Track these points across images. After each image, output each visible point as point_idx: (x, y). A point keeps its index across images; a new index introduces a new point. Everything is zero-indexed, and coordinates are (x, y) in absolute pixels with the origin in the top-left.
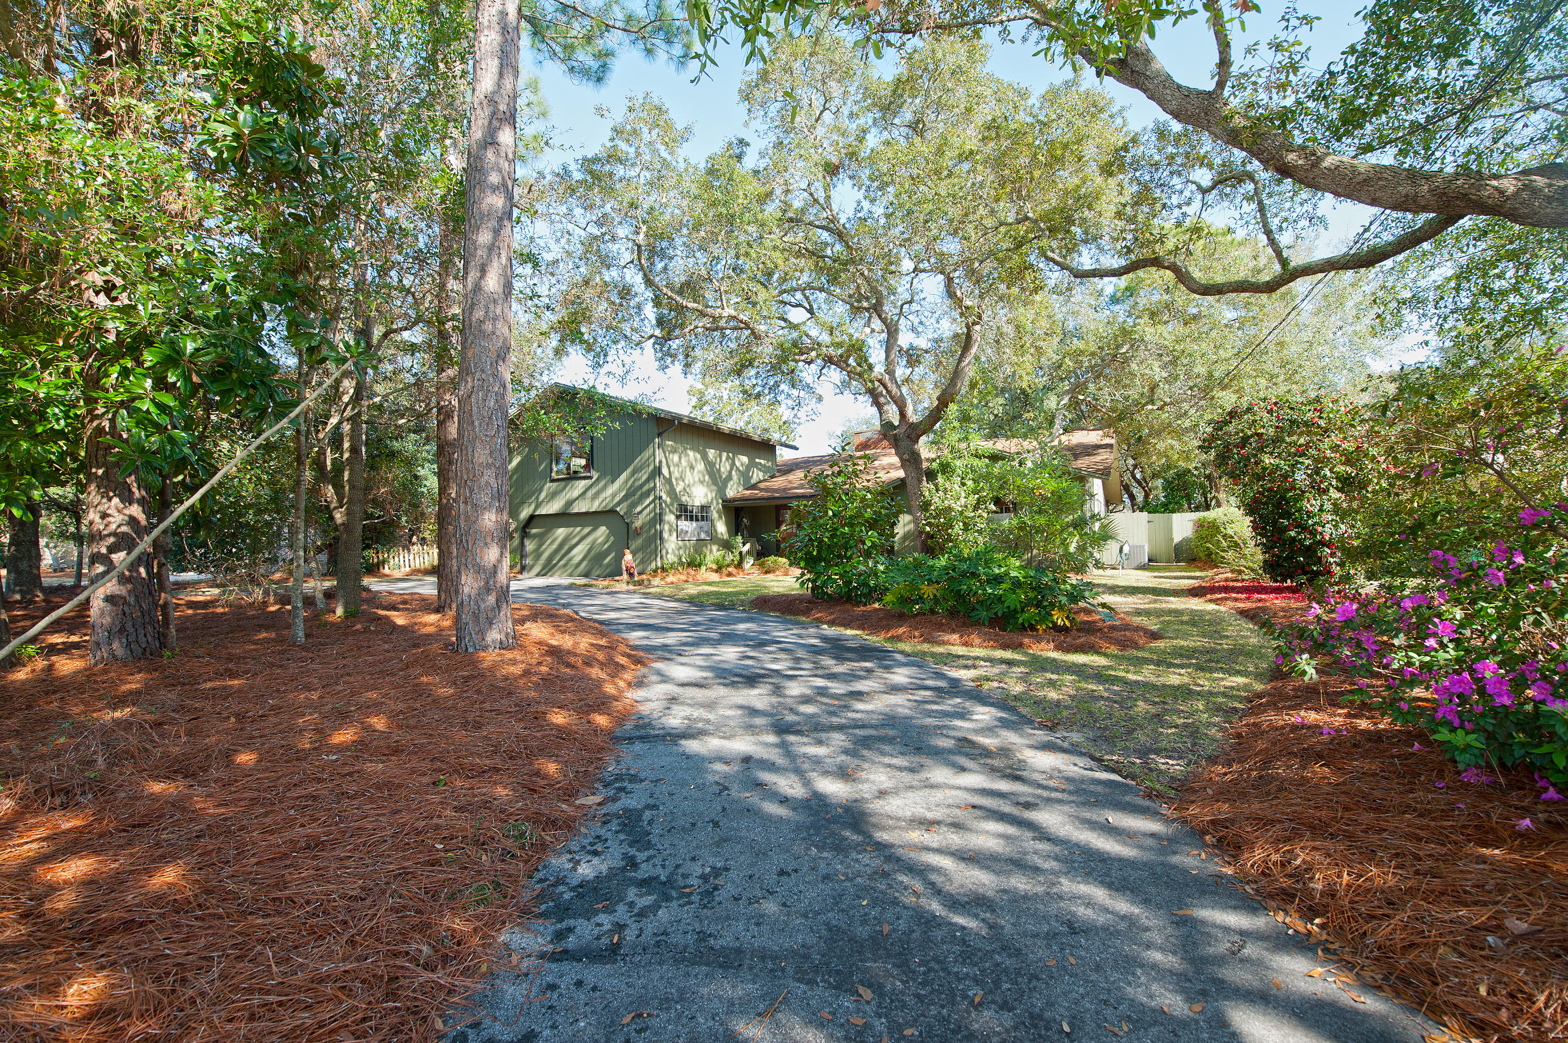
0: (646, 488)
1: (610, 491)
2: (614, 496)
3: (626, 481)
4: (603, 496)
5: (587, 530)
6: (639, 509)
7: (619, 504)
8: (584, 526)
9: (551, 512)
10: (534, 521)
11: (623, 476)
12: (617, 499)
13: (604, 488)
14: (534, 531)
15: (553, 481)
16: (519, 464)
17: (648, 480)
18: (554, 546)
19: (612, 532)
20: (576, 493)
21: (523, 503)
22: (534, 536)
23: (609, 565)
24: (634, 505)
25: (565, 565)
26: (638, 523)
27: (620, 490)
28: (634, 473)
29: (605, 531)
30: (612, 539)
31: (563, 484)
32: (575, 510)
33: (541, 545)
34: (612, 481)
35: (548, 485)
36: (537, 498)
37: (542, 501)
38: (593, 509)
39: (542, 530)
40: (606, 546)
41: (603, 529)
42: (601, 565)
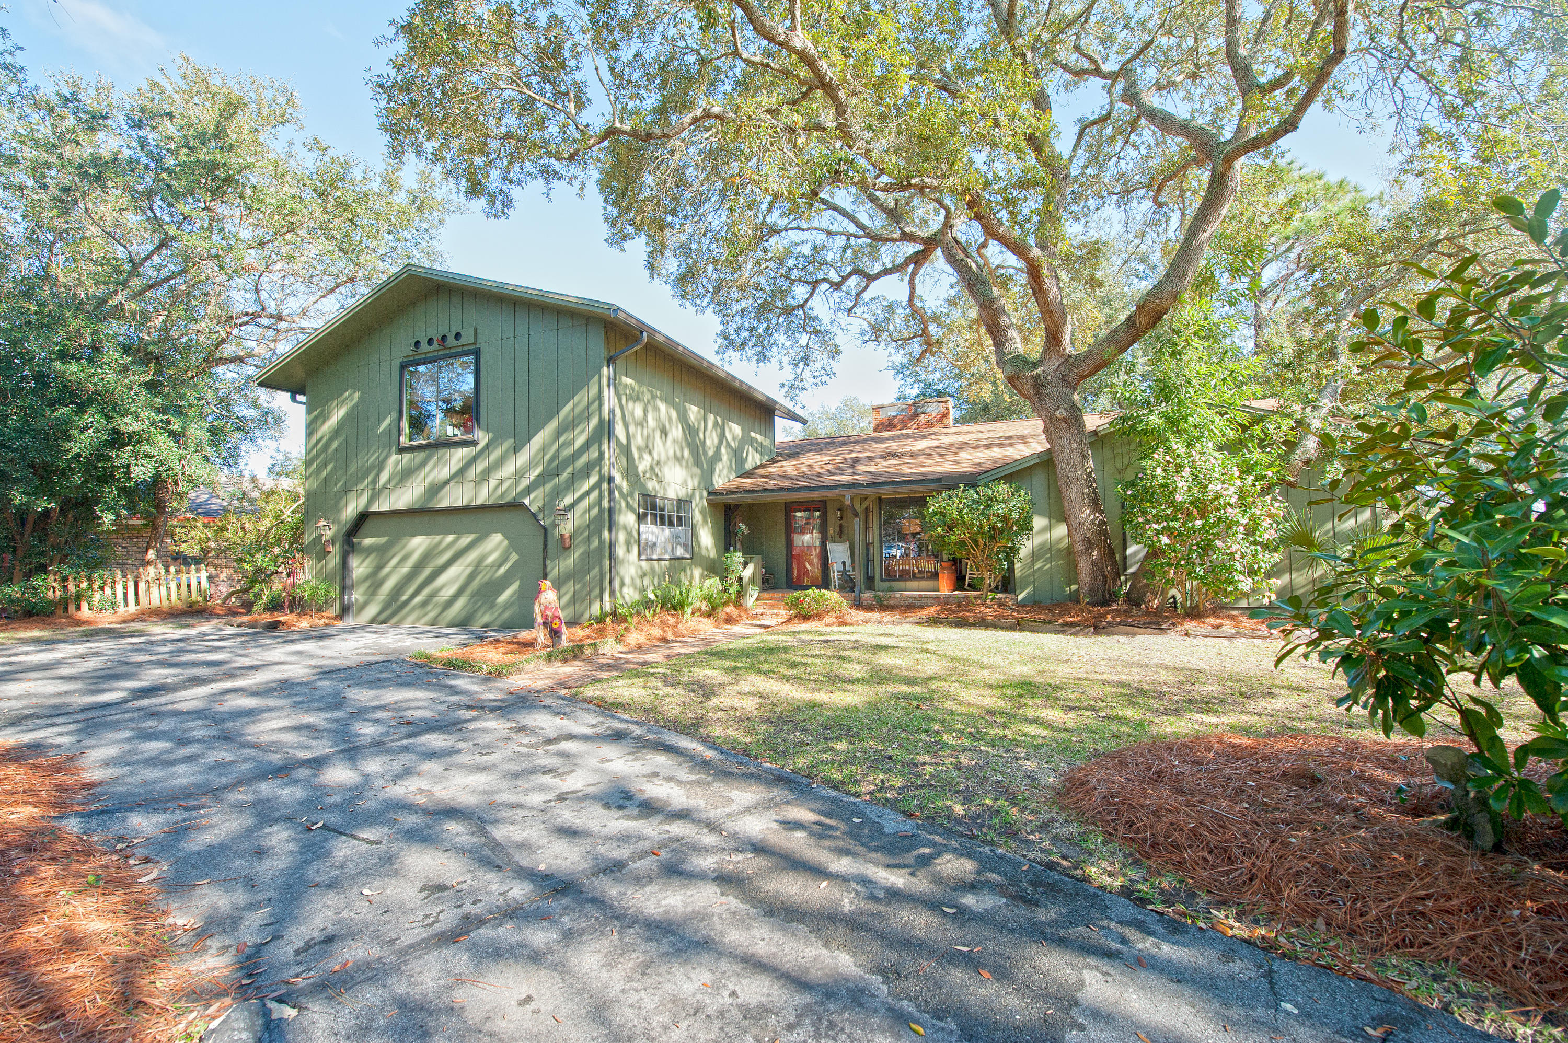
0: (583, 460)
1: (510, 468)
2: (519, 475)
3: (544, 449)
4: (497, 476)
5: (466, 540)
6: (568, 500)
7: (528, 490)
8: (460, 533)
9: (398, 506)
10: (369, 525)
11: (538, 440)
12: (525, 483)
13: (501, 461)
14: (368, 541)
15: (402, 450)
16: (344, 421)
17: (587, 446)
18: (405, 569)
19: (514, 544)
20: (445, 472)
21: (346, 490)
22: (370, 550)
23: (507, 605)
24: (558, 493)
25: (424, 604)
26: (567, 528)
27: (531, 465)
28: (559, 433)
29: (501, 542)
30: (514, 557)
31: (422, 455)
32: (445, 504)
33: (379, 567)
34: (516, 449)
35: (394, 457)
36: (374, 482)
37: (384, 487)
38: (479, 502)
39: (383, 540)
40: (502, 570)
41: (497, 538)
42: (492, 605)
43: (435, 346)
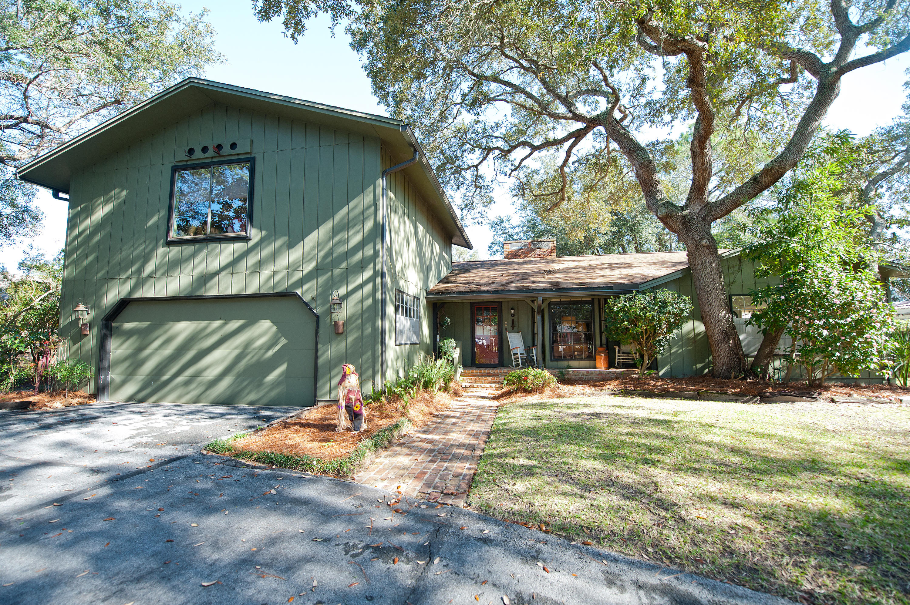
0: (359, 256)
1: (283, 262)
2: (291, 269)
3: (318, 246)
4: (269, 269)
5: (234, 325)
6: (342, 291)
7: (301, 282)
8: (227, 319)
9: (163, 294)
10: (129, 311)
11: (312, 239)
12: (298, 275)
13: (274, 256)
14: (128, 326)
15: (170, 243)
16: (106, 219)
17: (361, 245)
18: (168, 351)
19: (282, 331)
20: (215, 265)
21: (109, 279)
22: (130, 334)
23: (276, 384)
24: (332, 284)
25: (187, 383)
26: (341, 316)
27: (303, 261)
28: (334, 232)
29: (270, 328)
30: (283, 341)
31: (190, 249)
32: (213, 292)
33: (141, 349)
34: (290, 246)
35: (162, 250)
36: (140, 271)
37: (149, 277)
38: (249, 291)
39: (145, 324)
40: (270, 353)
41: (266, 324)
42: (260, 384)
43: (211, 152)
